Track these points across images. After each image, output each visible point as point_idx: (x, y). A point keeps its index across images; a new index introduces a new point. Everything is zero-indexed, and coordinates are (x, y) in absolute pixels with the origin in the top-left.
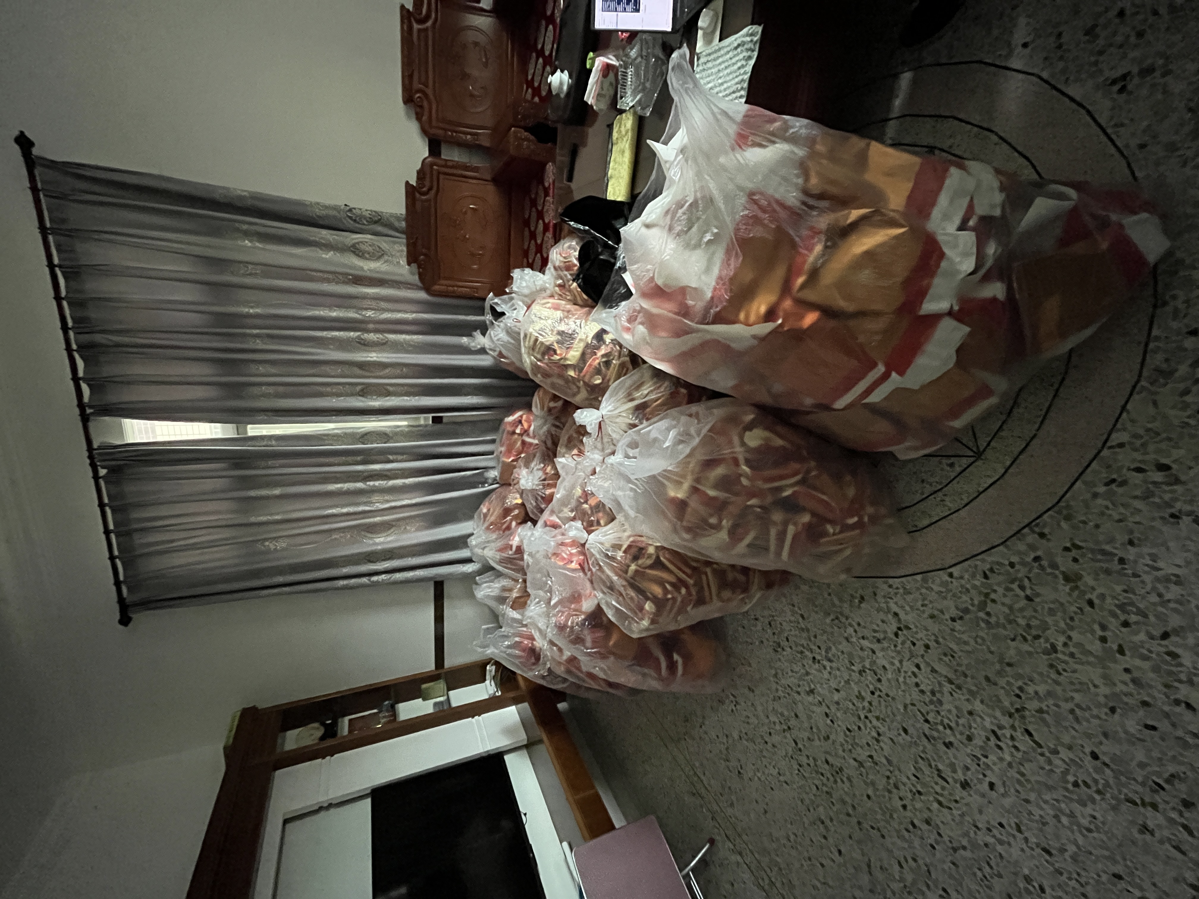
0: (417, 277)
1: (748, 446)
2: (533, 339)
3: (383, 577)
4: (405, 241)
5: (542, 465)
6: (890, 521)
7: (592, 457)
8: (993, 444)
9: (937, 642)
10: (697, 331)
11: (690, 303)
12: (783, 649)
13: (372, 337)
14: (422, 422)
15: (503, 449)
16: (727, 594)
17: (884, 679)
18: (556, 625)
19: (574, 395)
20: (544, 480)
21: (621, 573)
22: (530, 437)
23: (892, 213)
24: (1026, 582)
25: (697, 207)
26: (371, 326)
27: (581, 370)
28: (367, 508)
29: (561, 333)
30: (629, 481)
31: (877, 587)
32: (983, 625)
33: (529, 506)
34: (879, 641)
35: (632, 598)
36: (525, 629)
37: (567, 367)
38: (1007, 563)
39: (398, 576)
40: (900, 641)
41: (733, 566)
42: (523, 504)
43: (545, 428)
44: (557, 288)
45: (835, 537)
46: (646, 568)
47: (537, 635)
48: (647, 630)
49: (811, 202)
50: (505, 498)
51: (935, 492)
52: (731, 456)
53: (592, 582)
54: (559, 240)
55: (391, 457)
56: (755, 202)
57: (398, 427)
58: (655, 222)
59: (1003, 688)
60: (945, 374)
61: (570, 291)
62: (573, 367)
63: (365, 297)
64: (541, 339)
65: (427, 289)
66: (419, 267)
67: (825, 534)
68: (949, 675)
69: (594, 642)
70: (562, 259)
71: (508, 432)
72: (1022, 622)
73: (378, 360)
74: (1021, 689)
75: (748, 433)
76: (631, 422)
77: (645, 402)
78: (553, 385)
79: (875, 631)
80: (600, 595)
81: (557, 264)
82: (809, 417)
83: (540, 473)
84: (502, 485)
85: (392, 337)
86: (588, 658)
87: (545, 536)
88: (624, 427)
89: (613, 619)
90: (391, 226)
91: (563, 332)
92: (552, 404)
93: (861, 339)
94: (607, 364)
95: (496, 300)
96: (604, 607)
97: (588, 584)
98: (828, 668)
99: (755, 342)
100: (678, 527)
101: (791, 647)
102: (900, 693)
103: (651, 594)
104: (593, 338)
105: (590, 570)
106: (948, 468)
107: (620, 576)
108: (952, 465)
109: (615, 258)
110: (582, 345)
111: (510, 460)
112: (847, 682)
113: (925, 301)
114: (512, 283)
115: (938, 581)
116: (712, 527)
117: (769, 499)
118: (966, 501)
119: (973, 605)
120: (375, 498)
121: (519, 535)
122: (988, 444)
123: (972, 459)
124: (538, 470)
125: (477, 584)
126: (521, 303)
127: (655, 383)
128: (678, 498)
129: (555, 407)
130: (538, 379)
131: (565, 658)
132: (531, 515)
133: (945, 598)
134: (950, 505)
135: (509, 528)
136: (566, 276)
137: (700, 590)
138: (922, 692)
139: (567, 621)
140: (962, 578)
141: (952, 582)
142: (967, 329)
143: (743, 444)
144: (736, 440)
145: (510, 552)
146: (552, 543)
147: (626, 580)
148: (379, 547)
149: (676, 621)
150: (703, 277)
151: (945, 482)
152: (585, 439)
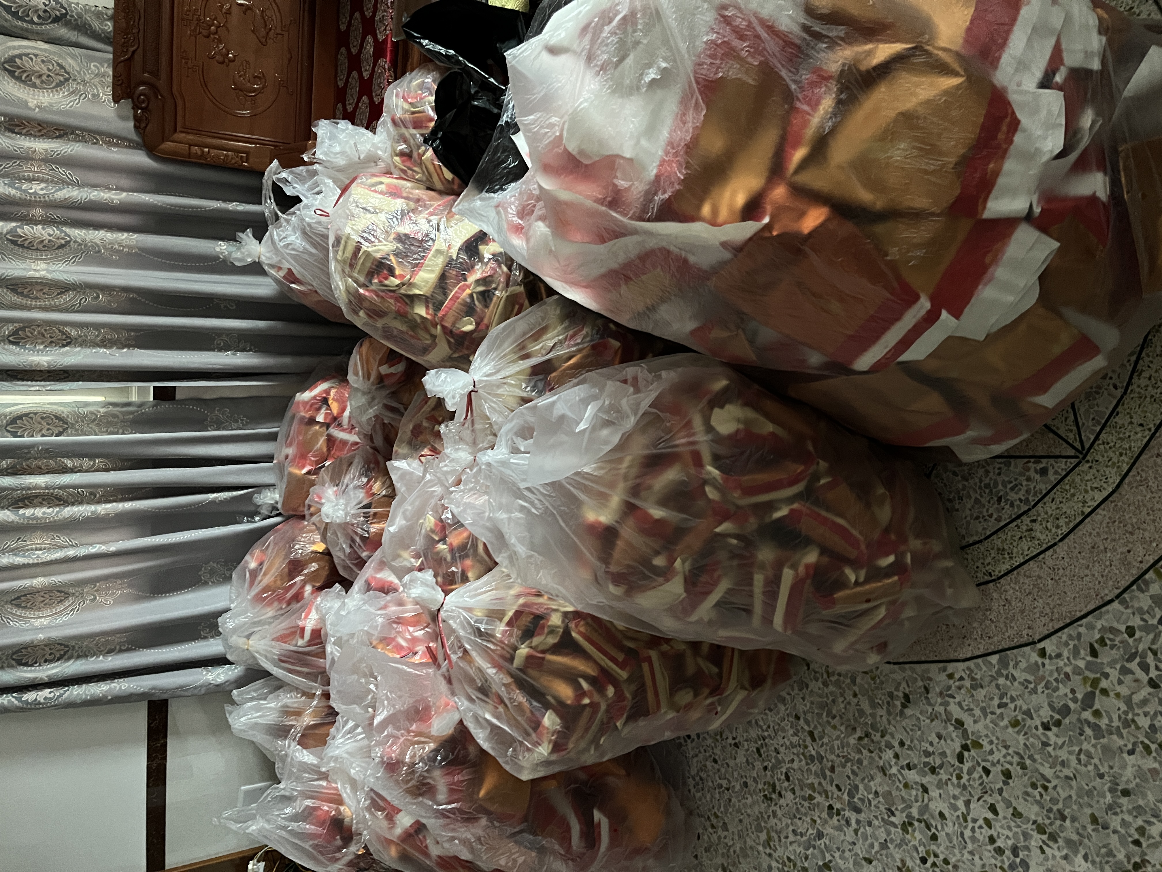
0: (131, 124)
1: (718, 433)
2: (350, 249)
3: (46, 693)
4: (111, 56)
5: (365, 480)
6: (948, 563)
7: (454, 455)
8: (1103, 436)
9: (1023, 767)
10: (634, 232)
11: (622, 183)
12: (780, 795)
13: (39, 231)
14: (134, 398)
15: (290, 451)
16: (685, 697)
17: (942, 836)
18: (382, 762)
19: (425, 350)
20: (368, 506)
21: (501, 661)
22: (344, 430)
23: (940, 53)
24: (1150, 659)
25: (635, 24)
26: (38, 212)
27: (438, 306)
28: (19, 560)
29: (402, 238)
30: (518, 494)
31: (930, 679)
32: (1088, 731)
33: (337, 554)
34: (933, 770)
35: (519, 707)
36: (324, 783)
37: (412, 299)
38: (1123, 628)
39: (77, 692)
40: (965, 767)
41: (695, 646)
42: (327, 553)
43: (371, 412)
44: (397, 159)
45: (859, 589)
46: (543, 652)
47: (346, 793)
48: (547, 763)
49: (817, 28)
50: (293, 540)
51: (1019, 517)
52: (691, 448)
53: (449, 681)
54: (403, 74)
55: (69, 463)
56: (727, 21)
57: (87, 404)
58: (565, 44)
59: (1115, 832)
60: (1022, 316)
61: (421, 164)
62: (425, 300)
63: (26, 158)
64: (366, 247)
65: (151, 150)
66: (135, 107)
67: (841, 584)
68: (1040, 821)
69: (451, 791)
70: (406, 106)
71: (302, 418)
72: (1144, 722)
73: (49, 276)
74: (1141, 830)
75: (716, 411)
76: (525, 395)
77: (549, 361)
78: (387, 333)
79: (927, 754)
80: (463, 703)
81: (399, 114)
82: (817, 385)
83: (361, 494)
84: (288, 518)
85: (77, 233)
86: (442, 821)
87: (366, 607)
88: (512, 402)
89: (485, 746)
90: (83, 28)
91: (406, 235)
92: (384, 370)
93: (894, 253)
94: (486, 296)
95: (284, 175)
96: (471, 726)
97: (443, 686)
98: (853, 822)
99: (727, 255)
100: (601, 573)
101: (793, 791)
102: (967, 856)
103: (554, 697)
104: (460, 249)
105: (446, 657)
106: (1038, 477)
107: (500, 668)
108: (1044, 472)
109: (500, 106)
110: (440, 261)
111: (304, 471)
112: (884, 846)
113: (992, 196)
114: (314, 146)
115: (1023, 665)
116: (658, 572)
117: (753, 523)
118: (1065, 530)
119: (1075, 700)
120: (37, 540)
121: (317, 610)
122: (1097, 438)
123: (1075, 461)
124: (356, 488)
125: (233, 703)
126: (330, 182)
127: (566, 329)
128: (600, 523)
129: (392, 374)
130: (360, 320)
131: (398, 831)
132: (342, 572)
133: (1035, 691)
134: (1042, 537)
135: (298, 597)
136: (413, 136)
137: (640, 691)
138: (1000, 851)
139: (403, 753)
140: (1059, 656)
141: (1044, 665)
142: (1056, 245)
143: (709, 429)
144: (697, 422)
145: (300, 642)
146: (380, 620)
147: (512, 676)
148: (41, 636)
149: (598, 746)
150: (644, 142)
151: (1033, 500)
152: (442, 428)
